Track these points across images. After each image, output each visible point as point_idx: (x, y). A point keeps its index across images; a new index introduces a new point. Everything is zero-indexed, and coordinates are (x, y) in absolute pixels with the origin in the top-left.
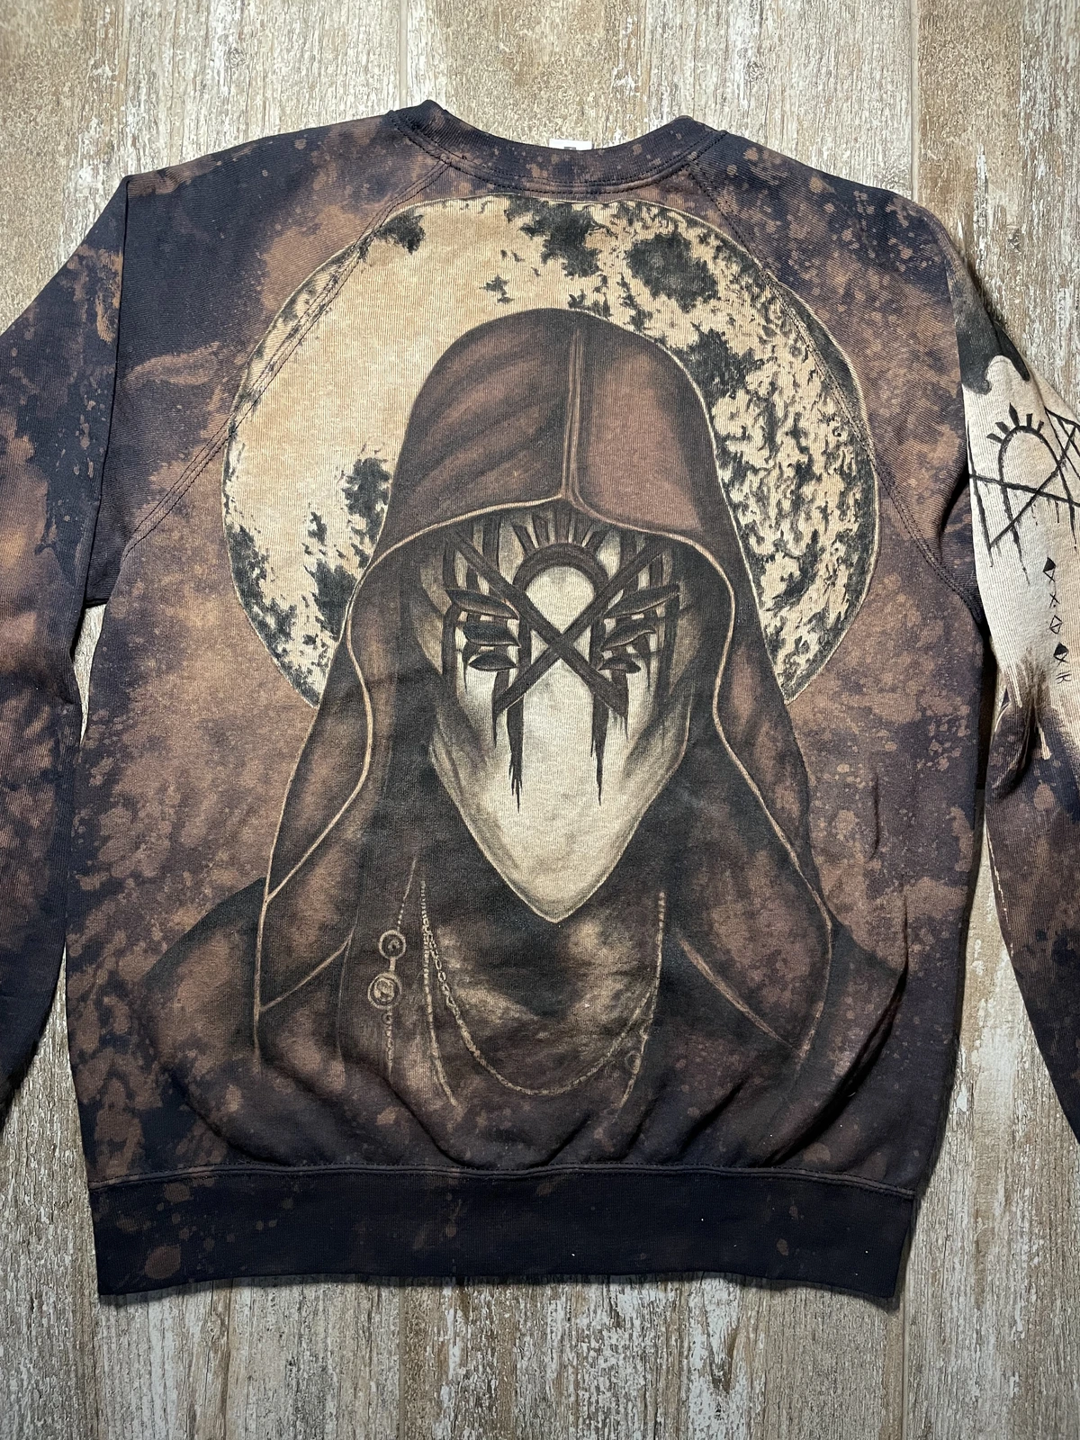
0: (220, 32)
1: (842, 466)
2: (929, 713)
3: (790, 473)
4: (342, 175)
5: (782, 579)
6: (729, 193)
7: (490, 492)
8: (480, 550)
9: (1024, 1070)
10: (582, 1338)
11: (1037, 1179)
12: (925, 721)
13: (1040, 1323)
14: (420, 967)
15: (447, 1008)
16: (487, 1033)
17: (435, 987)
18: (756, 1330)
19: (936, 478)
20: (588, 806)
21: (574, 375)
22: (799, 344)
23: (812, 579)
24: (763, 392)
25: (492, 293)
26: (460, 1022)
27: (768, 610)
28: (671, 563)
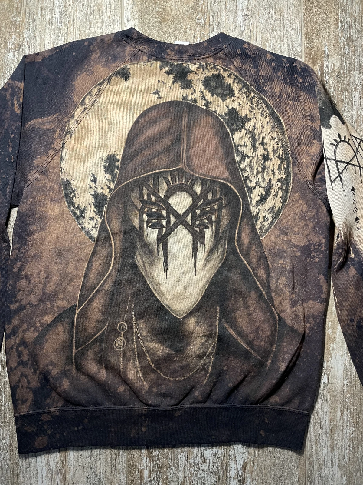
0: (58, 5)
1: (279, 155)
2: (311, 242)
3: (261, 158)
4: (101, 54)
5: (259, 195)
6: (238, 59)
7: (155, 165)
8: (152, 186)
9: (347, 368)
10: (191, 467)
11: (352, 407)
12: (310, 244)
13: (353, 457)
14: (132, 335)
15: (142, 350)
16: (157, 358)
17: (138, 342)
18: (253, 462)
19: (312, 159)
20: (191, 276)
21: (184, 124)
22: (263, 112)
23: (269, 196)
24: (251, 129)
25: (155, 95)
26: (147, 354)
27: (254, 206)
28: (219, 190)
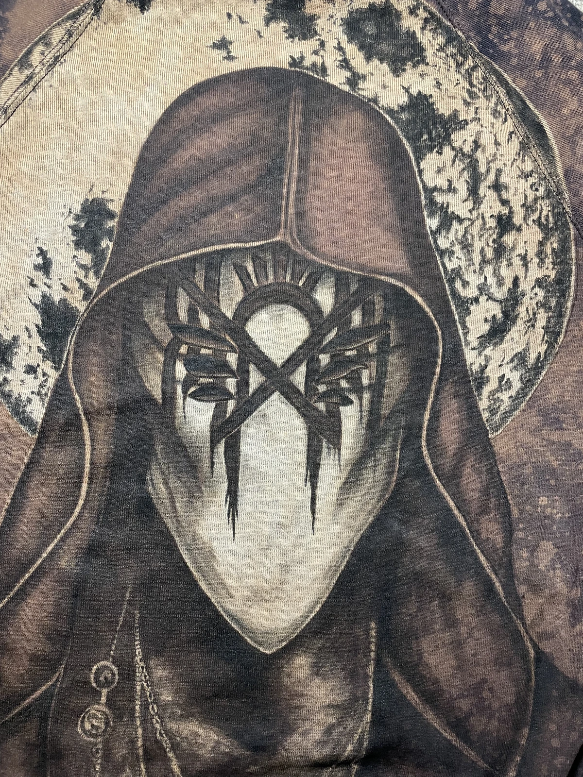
1: (540, 218)
3: (492, 223)
5: (486, 321)
8: (202, 287)
14: (132, 699)
15: (157, 741)
16: (198, 767)
17: (146, 719)
20: (301, 535)
22: (499, 107)
23: (514, 321)
24: (467, 149)
25: (219, 52)
26: (171, 755)
27: (473, 349)
28: (382, 303)
